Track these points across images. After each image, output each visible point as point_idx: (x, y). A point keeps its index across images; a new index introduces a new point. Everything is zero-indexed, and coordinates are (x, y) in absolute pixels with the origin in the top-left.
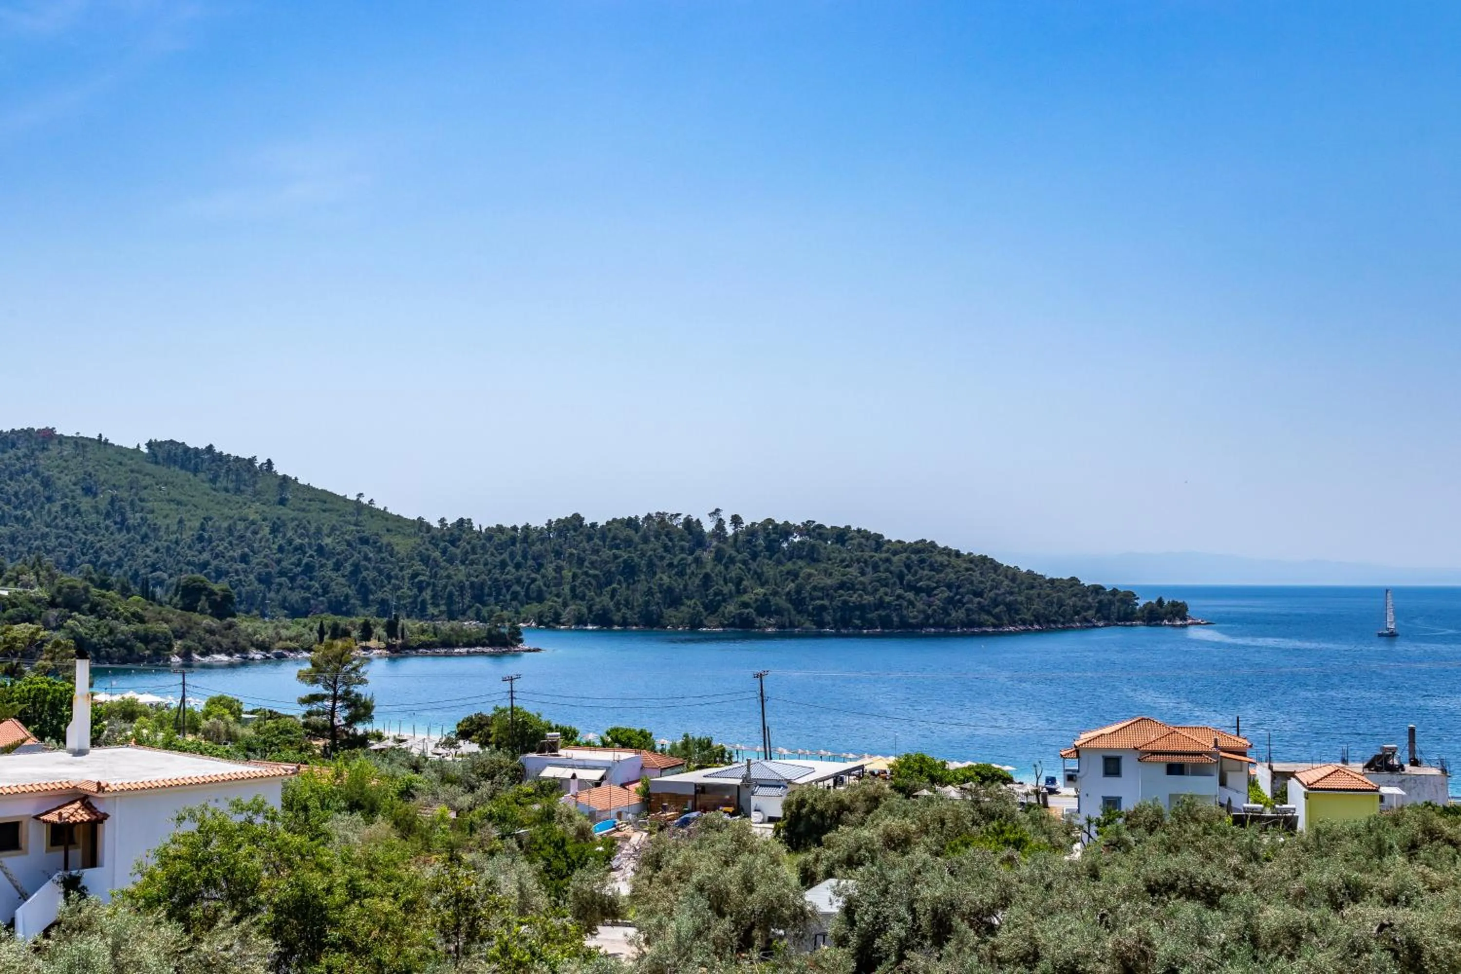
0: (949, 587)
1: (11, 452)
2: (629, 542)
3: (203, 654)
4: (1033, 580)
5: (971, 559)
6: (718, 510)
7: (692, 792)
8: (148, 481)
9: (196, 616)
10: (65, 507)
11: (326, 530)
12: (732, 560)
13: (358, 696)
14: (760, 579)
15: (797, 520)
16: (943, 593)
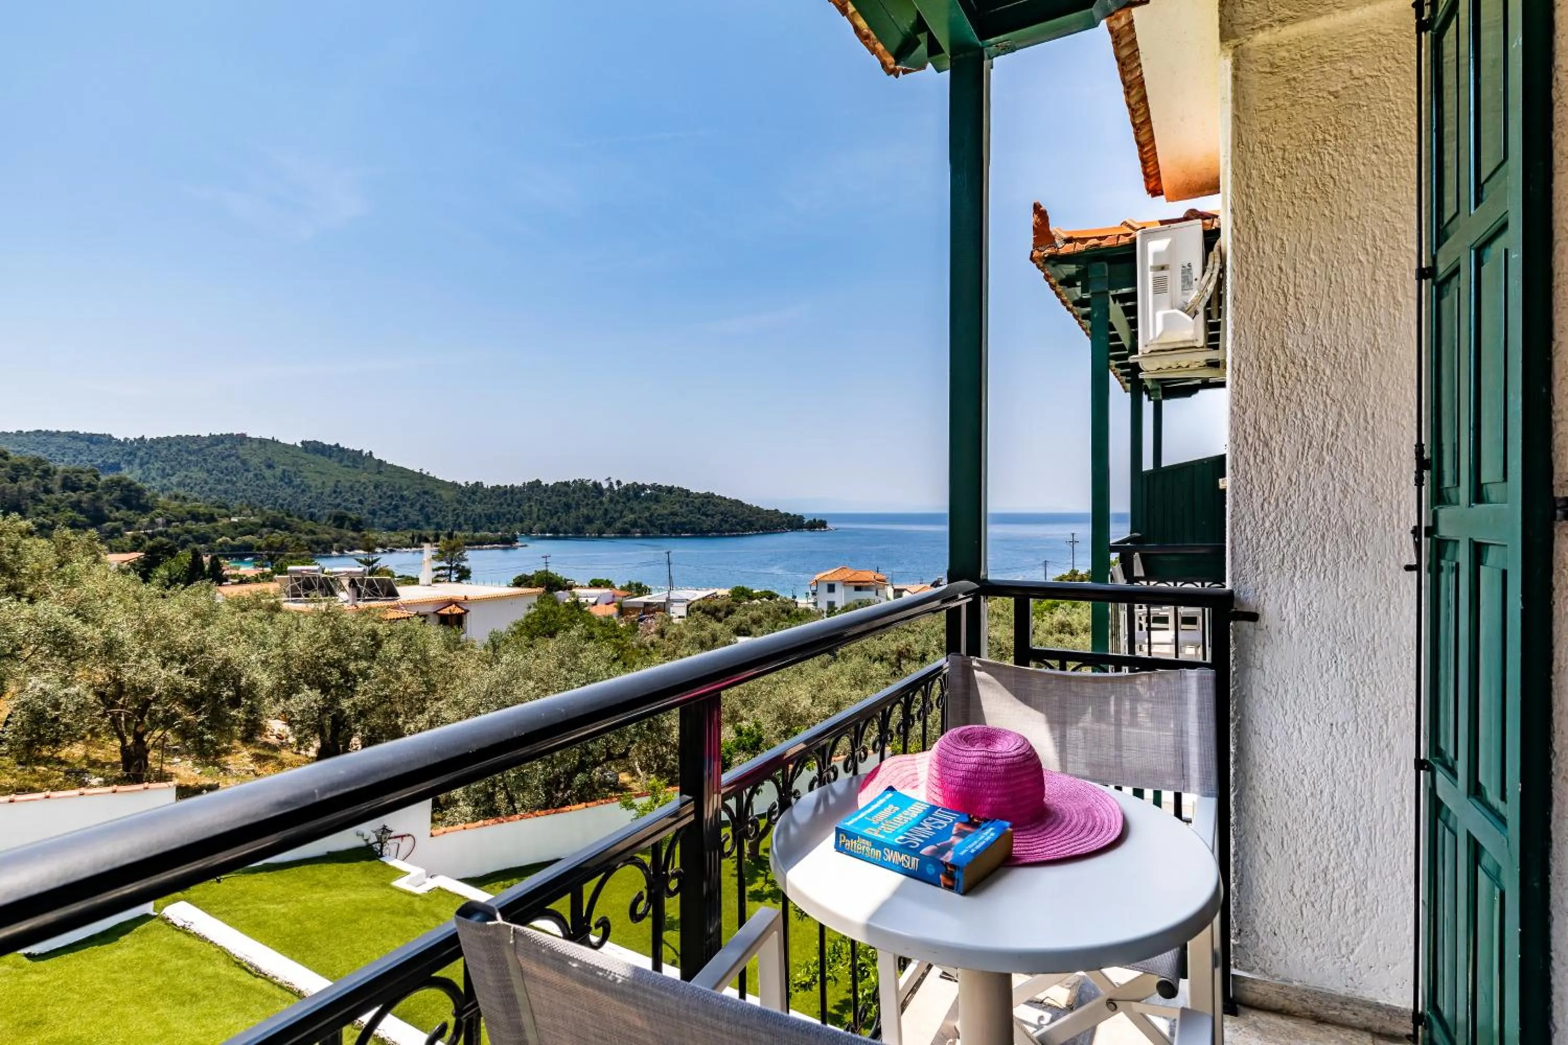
0: (722, 513)
1: (221, 446)
2: (566, 493)
3: (350, 550)
4: (758, 511)
5: (731, 501)
6: (609, 478)
7: (642, 606)
8: (303, 461)
9: (342, 531)
10: (256, 475)
11: (405, 487)
12: (618, 502)
13: (463, 567)
14: (632, 510)
15: (648, 483)
16: (719, 517)
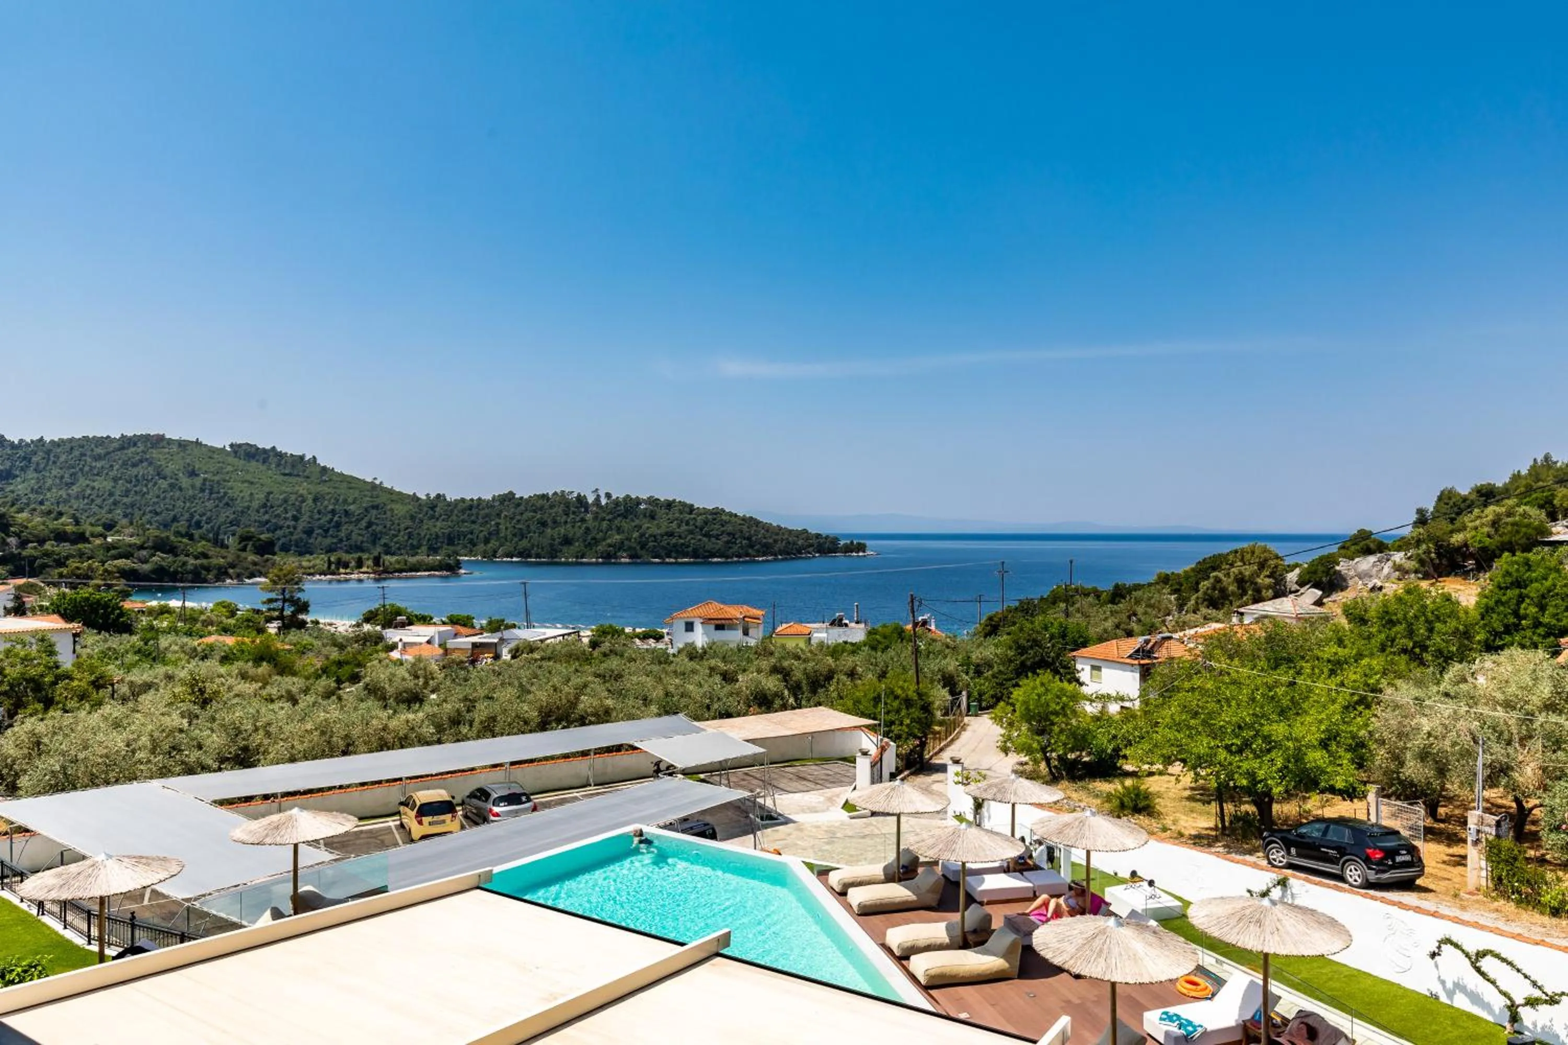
0: (729, 534)
1: (133, 449)
2: (543, 509)
4: (778, 531)
5: (744, 519)
6: (597, 490)
7: (470, 647)
8: (229, 468)
10: (171, 485)
11: (350, 500)
12: (604, 519)
14: (619, 530)
15: (644, 496)
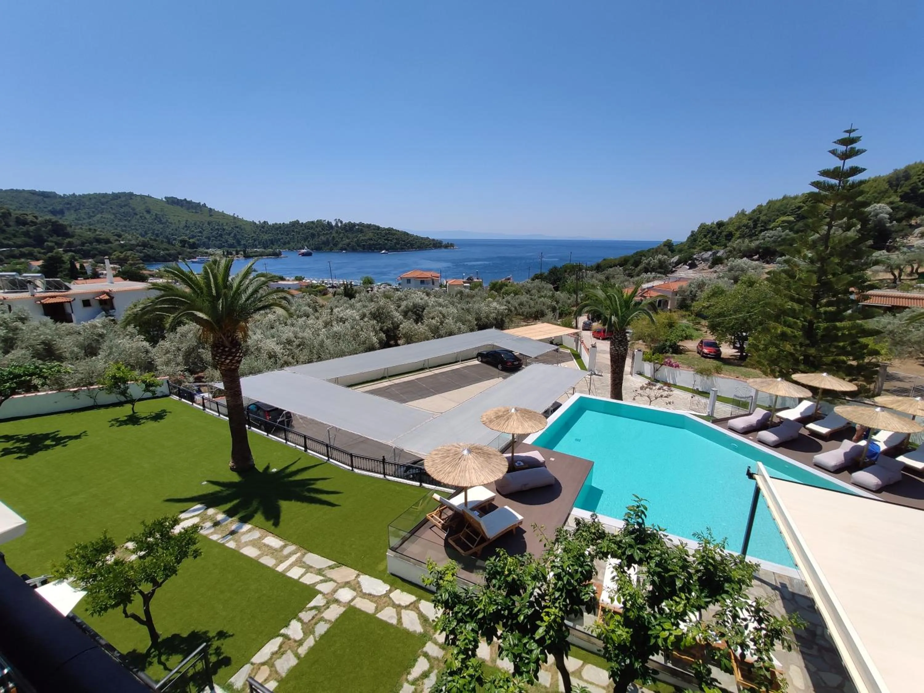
2: (312, 228)
4: (417, 238)
5: (401, 232)
8: (167, 209)
9: (185, 249)
10: (141, 217)
12: (340, 233)
14: (348, 238)
15: (357, 222)
16: (395, 241)
